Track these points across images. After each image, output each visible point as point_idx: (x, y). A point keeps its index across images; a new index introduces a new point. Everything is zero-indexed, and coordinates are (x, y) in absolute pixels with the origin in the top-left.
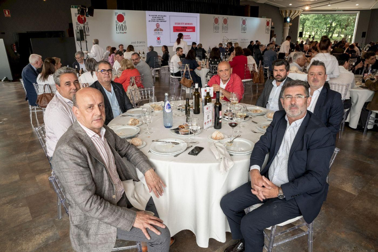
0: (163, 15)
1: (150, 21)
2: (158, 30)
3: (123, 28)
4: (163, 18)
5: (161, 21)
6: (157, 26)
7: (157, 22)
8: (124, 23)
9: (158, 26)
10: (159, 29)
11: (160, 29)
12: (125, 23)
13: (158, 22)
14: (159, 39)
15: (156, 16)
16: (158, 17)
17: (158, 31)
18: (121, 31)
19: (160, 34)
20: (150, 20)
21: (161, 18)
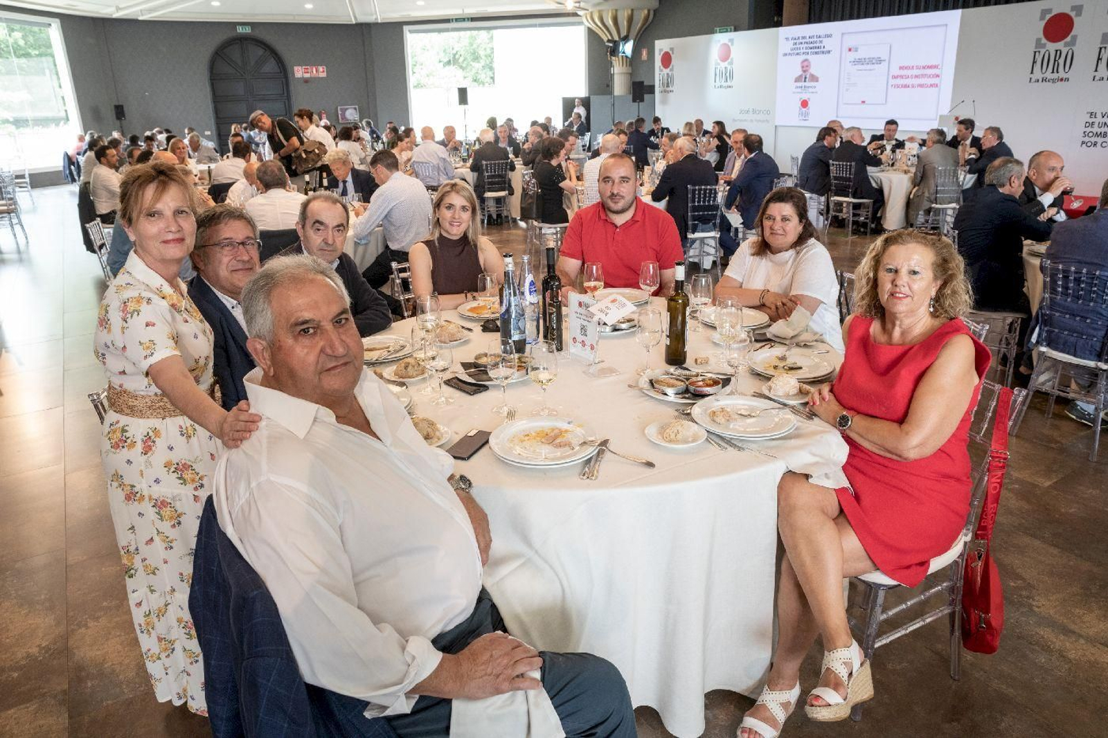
0: (822, 33)
1: (786, 55)
2: (806, 78)
3: (728, 74)
4: (821, 42)
5: (816, 53)
6: (803, 67)
7: (804, 57)
9: (805, 66)
10: (808, 76)
11: (811, 75)
13: (808, 57)
14: (805, 104)
15: (803, 38)
16: (809, 40)
17: (805, 81)
18: (723, 83)
19: (811, 90)
20: (788, 51)
21: (816, 42)
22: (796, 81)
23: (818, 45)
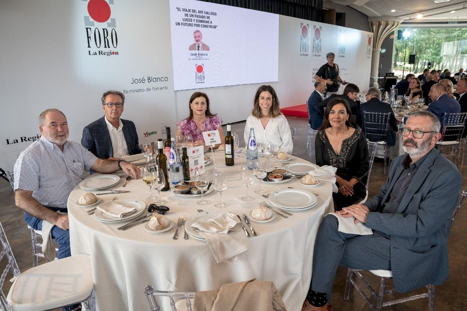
0: (210, 11)
1: (179, 24)
2: (199, 47)
3: (109, 38)
4: (208, 18)
5: (205, 26)
6: (195, 37)
7: (196, 28)
8: (109, 25)
9: (198, 37)
10: (200, 45)
11: (204, 45)
12: (113, 24)
13: (199, 29)
14: (200, 69)
15: (194, 11)
16: (198, 14)
17: (198, 49)
18: (102, 48)
19: (204, 57)
20: (181, 21)
21: (203, 17)
22: (190, 49)
23: (206, 20)
